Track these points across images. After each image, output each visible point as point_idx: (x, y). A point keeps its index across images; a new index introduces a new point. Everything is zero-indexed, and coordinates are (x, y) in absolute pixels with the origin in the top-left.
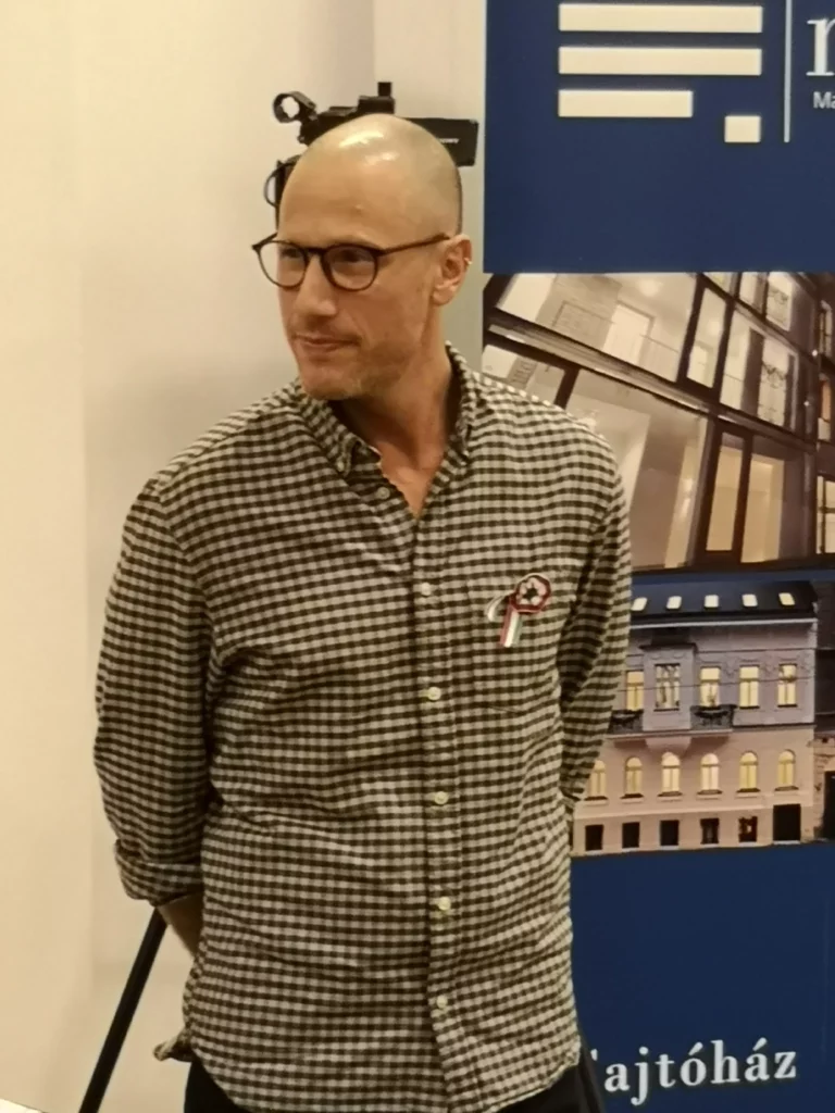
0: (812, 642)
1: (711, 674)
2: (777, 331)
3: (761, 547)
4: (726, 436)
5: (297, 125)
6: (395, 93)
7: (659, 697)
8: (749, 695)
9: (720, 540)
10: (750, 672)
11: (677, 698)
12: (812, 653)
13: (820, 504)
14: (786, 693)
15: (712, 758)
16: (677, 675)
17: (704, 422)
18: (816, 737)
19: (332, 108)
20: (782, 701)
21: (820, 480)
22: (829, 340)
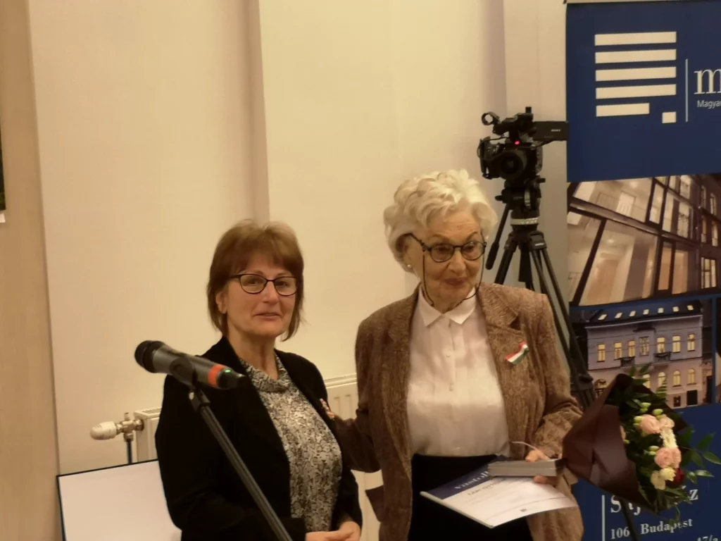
0: (701, 324)
1: (661, 340)
2: (684, 199)
3: (680, 288)
4: (665, 243)
5: (492, 126)
6: (533, 111)
7: (641, 351)
8: (676, 347)
9: (663, 286)
10: (676, 338)
11: (648, 350)
12: (700, 329)
13: (702, 268)
14: (691, 346)
15: (662, 374)
16: (648, 341)
17: (656, 239)
18: (703, 362)
19: (507, 119)
20: (689, 349)
21: (702, 259)
22: (705, 201)
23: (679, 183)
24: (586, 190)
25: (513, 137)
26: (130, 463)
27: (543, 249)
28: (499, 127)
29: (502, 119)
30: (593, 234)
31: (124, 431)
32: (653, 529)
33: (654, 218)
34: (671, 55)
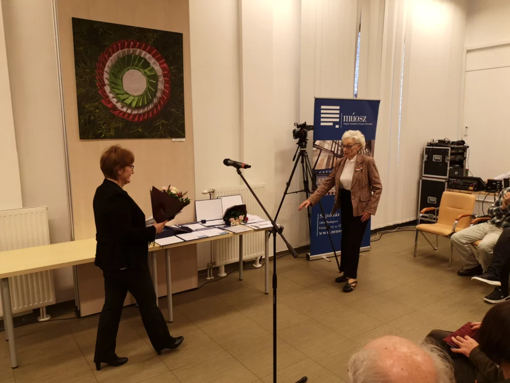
4: (335, 156)
5: (296, 126)
17: (333, 155)
23: (339, 142)
24: (317, 142)
25: (301, 129)
26: (211, 199)
27: (307, 156)
28: (298, 126)
29: (299, 124)
30: (319, 153)
31: (210, 193)
32: (329, 222)
33: (333, 150)
34: (338, 112)
